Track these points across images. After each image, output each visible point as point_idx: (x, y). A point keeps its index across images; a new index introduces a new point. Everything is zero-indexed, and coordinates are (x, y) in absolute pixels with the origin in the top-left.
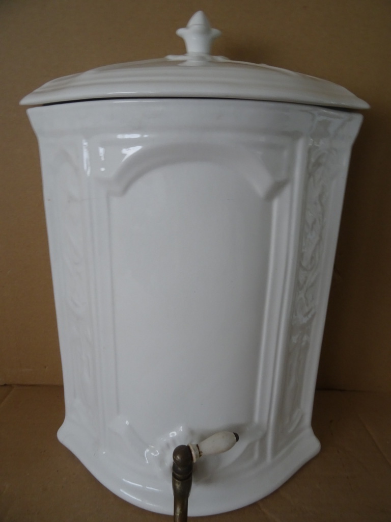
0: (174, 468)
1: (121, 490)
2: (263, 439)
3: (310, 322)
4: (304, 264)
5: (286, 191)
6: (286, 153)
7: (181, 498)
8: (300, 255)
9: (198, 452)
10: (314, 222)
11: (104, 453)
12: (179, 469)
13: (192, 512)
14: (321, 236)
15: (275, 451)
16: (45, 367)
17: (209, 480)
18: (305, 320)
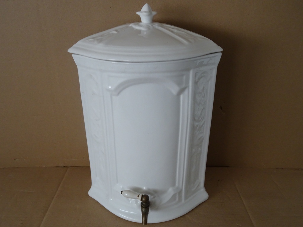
0: (142, 204)
1: (119, 214)
2: (180, 192)
3: (201, 142)
4: (196, 118)
5: (186, 92)
6: (185, 77)
7: (145, 215)
11: (111, 199)
13: (149, 221)
15: (186, 198)
17: (157, 209)
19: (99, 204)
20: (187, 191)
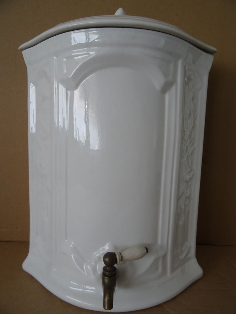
2: (164, 257)
3: (191, 179)
5: (173, 89)
6: (172, 66)
8: (183, 132)
9: (120, 257)
10: (190, 114)
11: (55, 270)
12: (108, 268)
14: (194, 123)
15: (173, 270)
16: (18, 228)
17: (128, 285)
18: (188, 177)
19: (36, 281)
20: (175, 258)
